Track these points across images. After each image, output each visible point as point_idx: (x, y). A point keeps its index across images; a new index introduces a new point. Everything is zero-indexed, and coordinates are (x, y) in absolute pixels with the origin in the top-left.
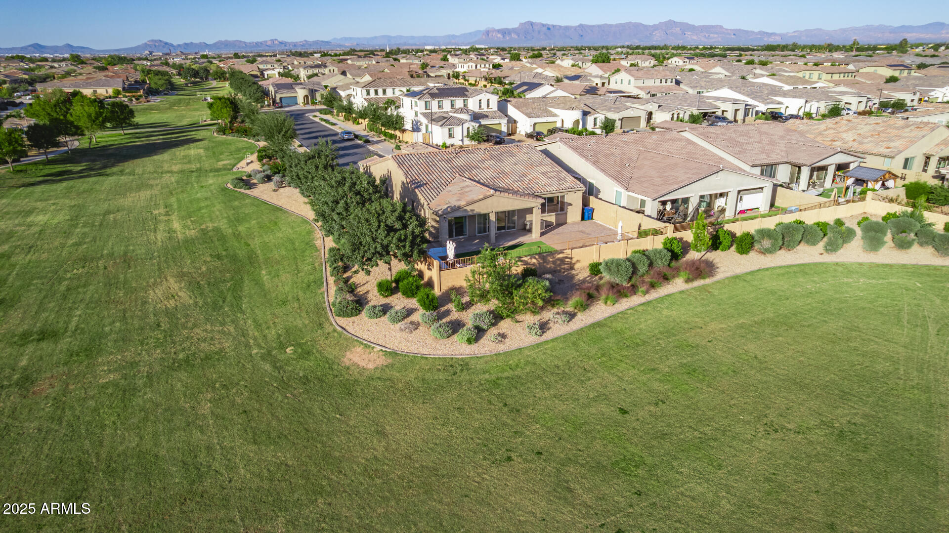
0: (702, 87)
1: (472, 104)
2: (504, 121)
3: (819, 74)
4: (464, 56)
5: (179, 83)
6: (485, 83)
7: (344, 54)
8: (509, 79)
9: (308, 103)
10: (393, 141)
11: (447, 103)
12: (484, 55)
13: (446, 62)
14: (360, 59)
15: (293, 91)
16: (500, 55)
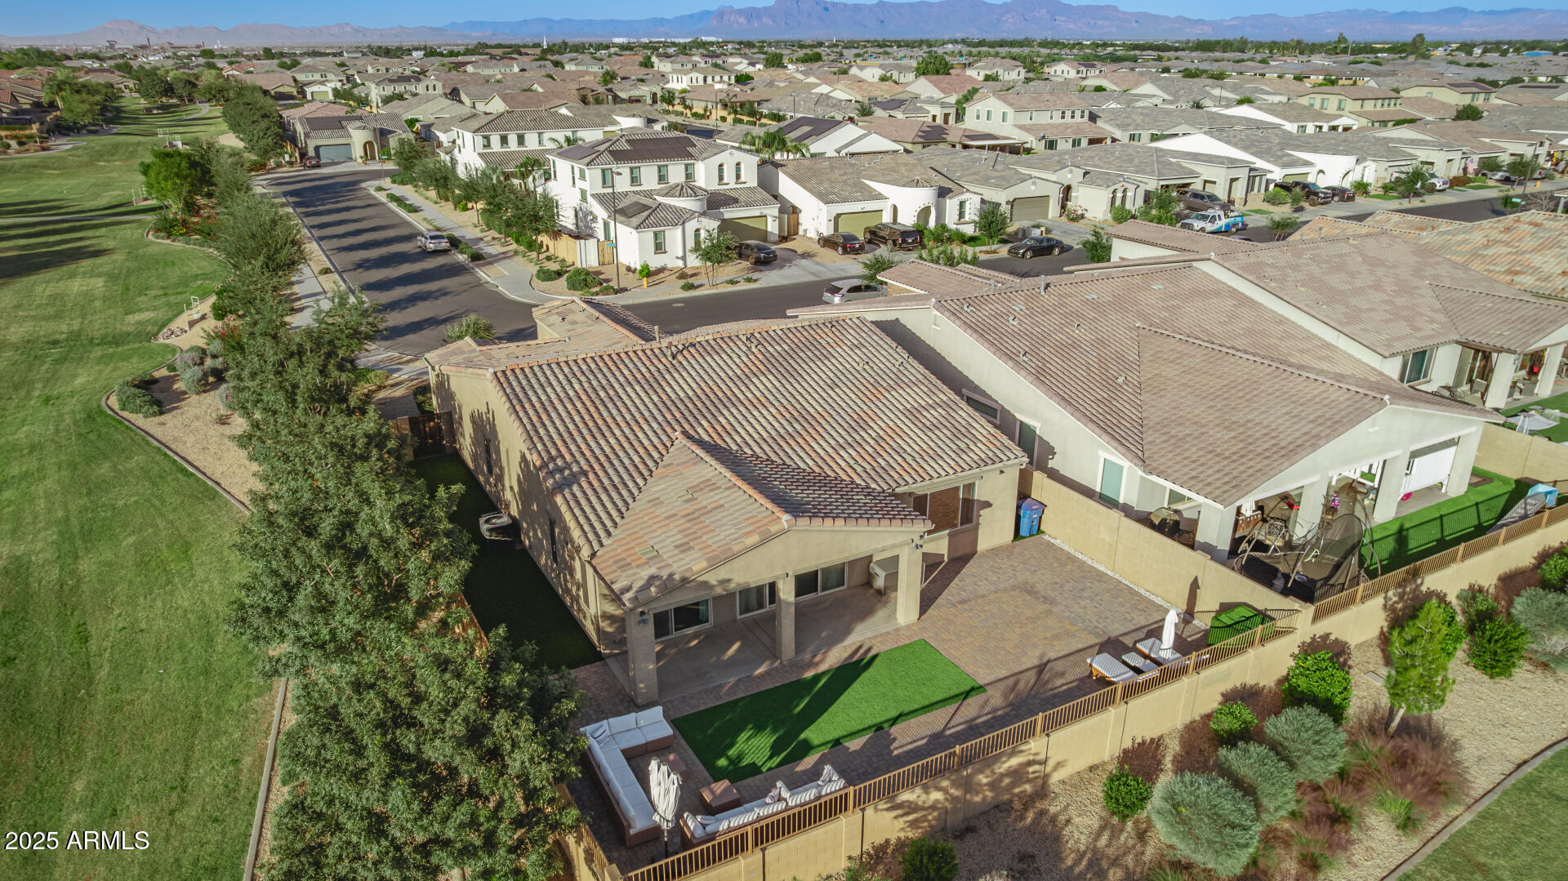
0: (1137, 127)
1: (704, 174)
2: (772, 211)
3: (1340, 101)
4: (682, 58)
5: (133, 107)
6: (724, 113)
7: (468, 52)
8: (769, 105)
9: (373, 158)
10: (534, 255)
11: (649, 174)
12: (718, 56)
13: (650, 71)
14: (494, 61)
15: (341, 132)
16: (745, 56)
